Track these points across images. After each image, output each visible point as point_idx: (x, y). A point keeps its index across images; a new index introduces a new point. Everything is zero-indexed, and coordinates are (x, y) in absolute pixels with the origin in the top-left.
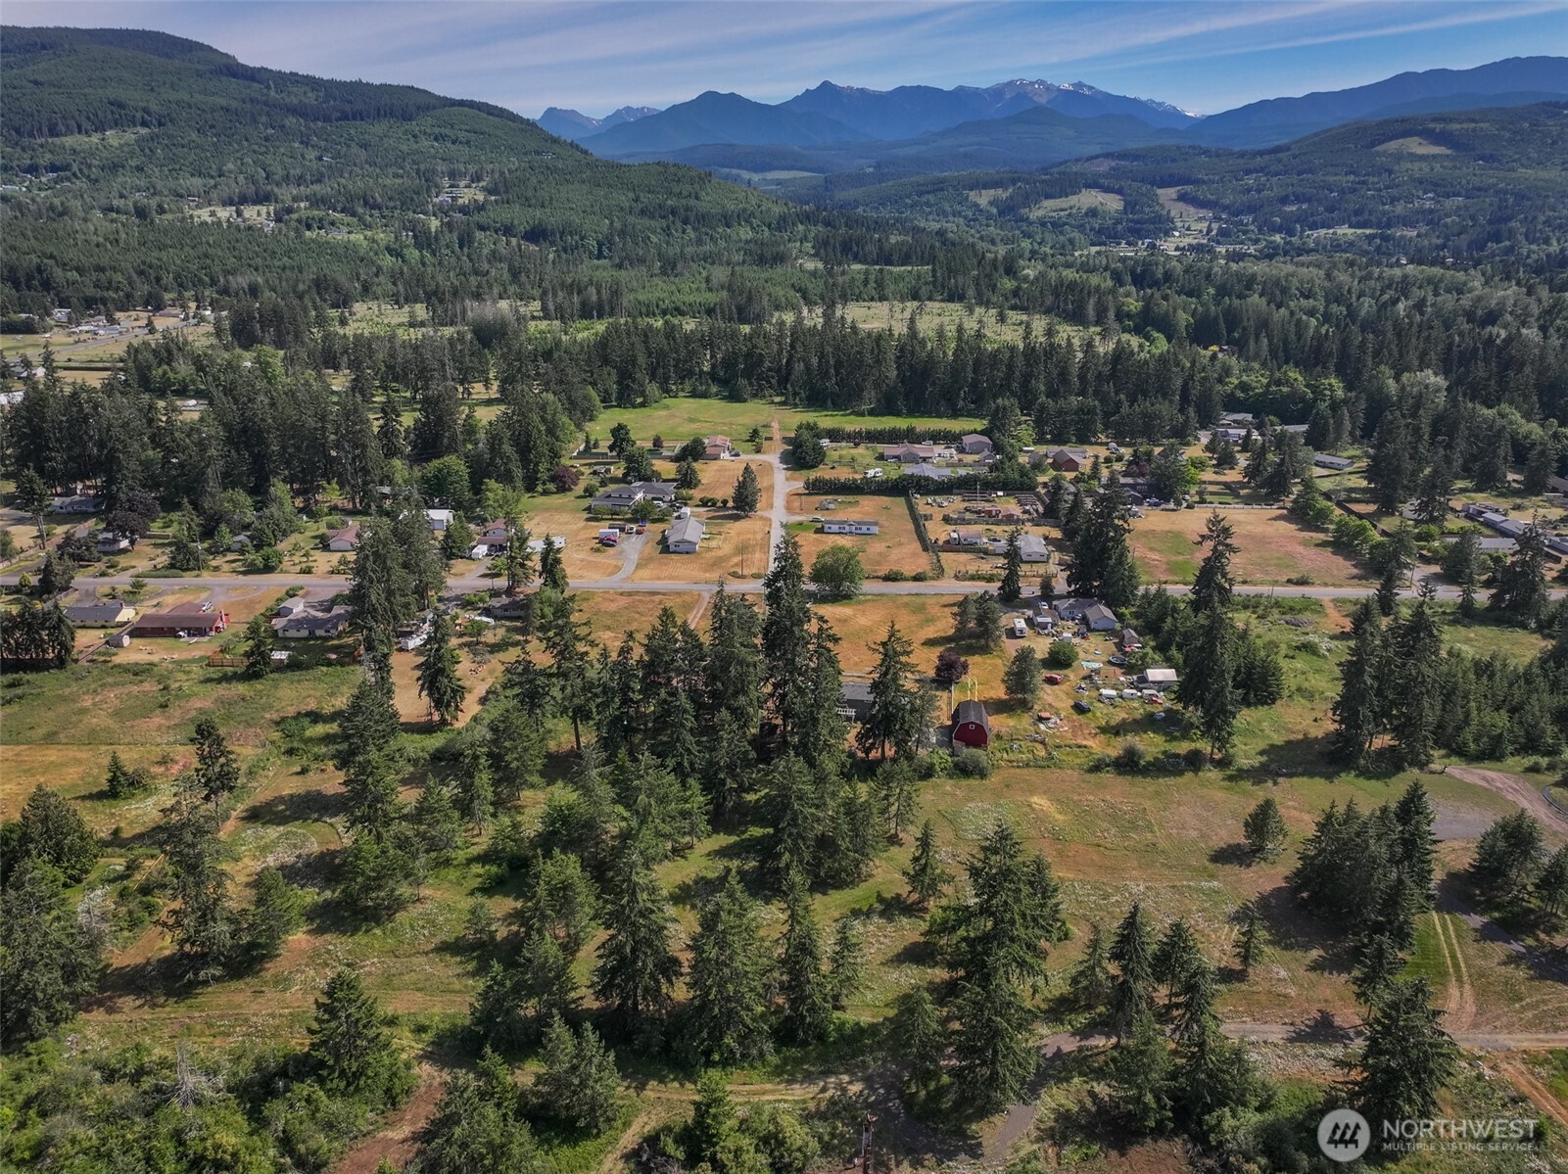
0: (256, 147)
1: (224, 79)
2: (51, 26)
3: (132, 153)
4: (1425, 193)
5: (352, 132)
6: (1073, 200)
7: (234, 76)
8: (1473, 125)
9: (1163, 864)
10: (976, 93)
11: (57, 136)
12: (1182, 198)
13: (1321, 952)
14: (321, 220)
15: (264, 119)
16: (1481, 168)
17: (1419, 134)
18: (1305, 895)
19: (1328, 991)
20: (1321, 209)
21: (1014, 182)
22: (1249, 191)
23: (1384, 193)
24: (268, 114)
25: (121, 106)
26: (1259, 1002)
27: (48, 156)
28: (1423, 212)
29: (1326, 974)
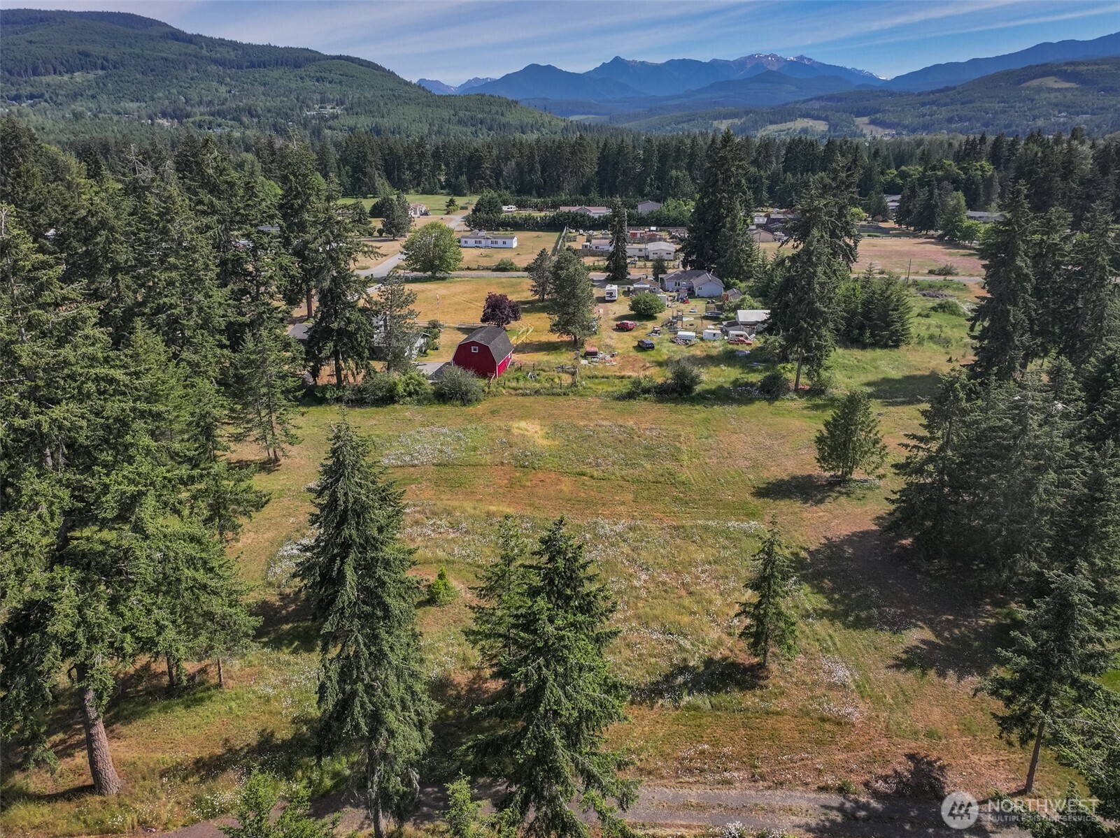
0: (183, 84)
1: (169, 41)
2: (53, 9)
3: (90, 87)
4: (1060, 112)
5: (257, 75)
6: (790, 125)
7: (177, 39)
8: (1096, 67)
9: (675, 499)
10: (725, 65)
11: (38, 75)
12: (873, 122)
13: (928, 635)
14: (210, 123)
15: (193, 66)
16: (1102, 95)
17: (1055, 74)
18: (907, 542)
19: (936, 714)
20: (979, 125)
21: (747, 113)
22: (924, 116)
23: (1028, 113)
24: (197, 63)
25: (86, 55)
26: (774, 736)
27: (29, 88)
28: (1059, 124)
29: (932, 673)
